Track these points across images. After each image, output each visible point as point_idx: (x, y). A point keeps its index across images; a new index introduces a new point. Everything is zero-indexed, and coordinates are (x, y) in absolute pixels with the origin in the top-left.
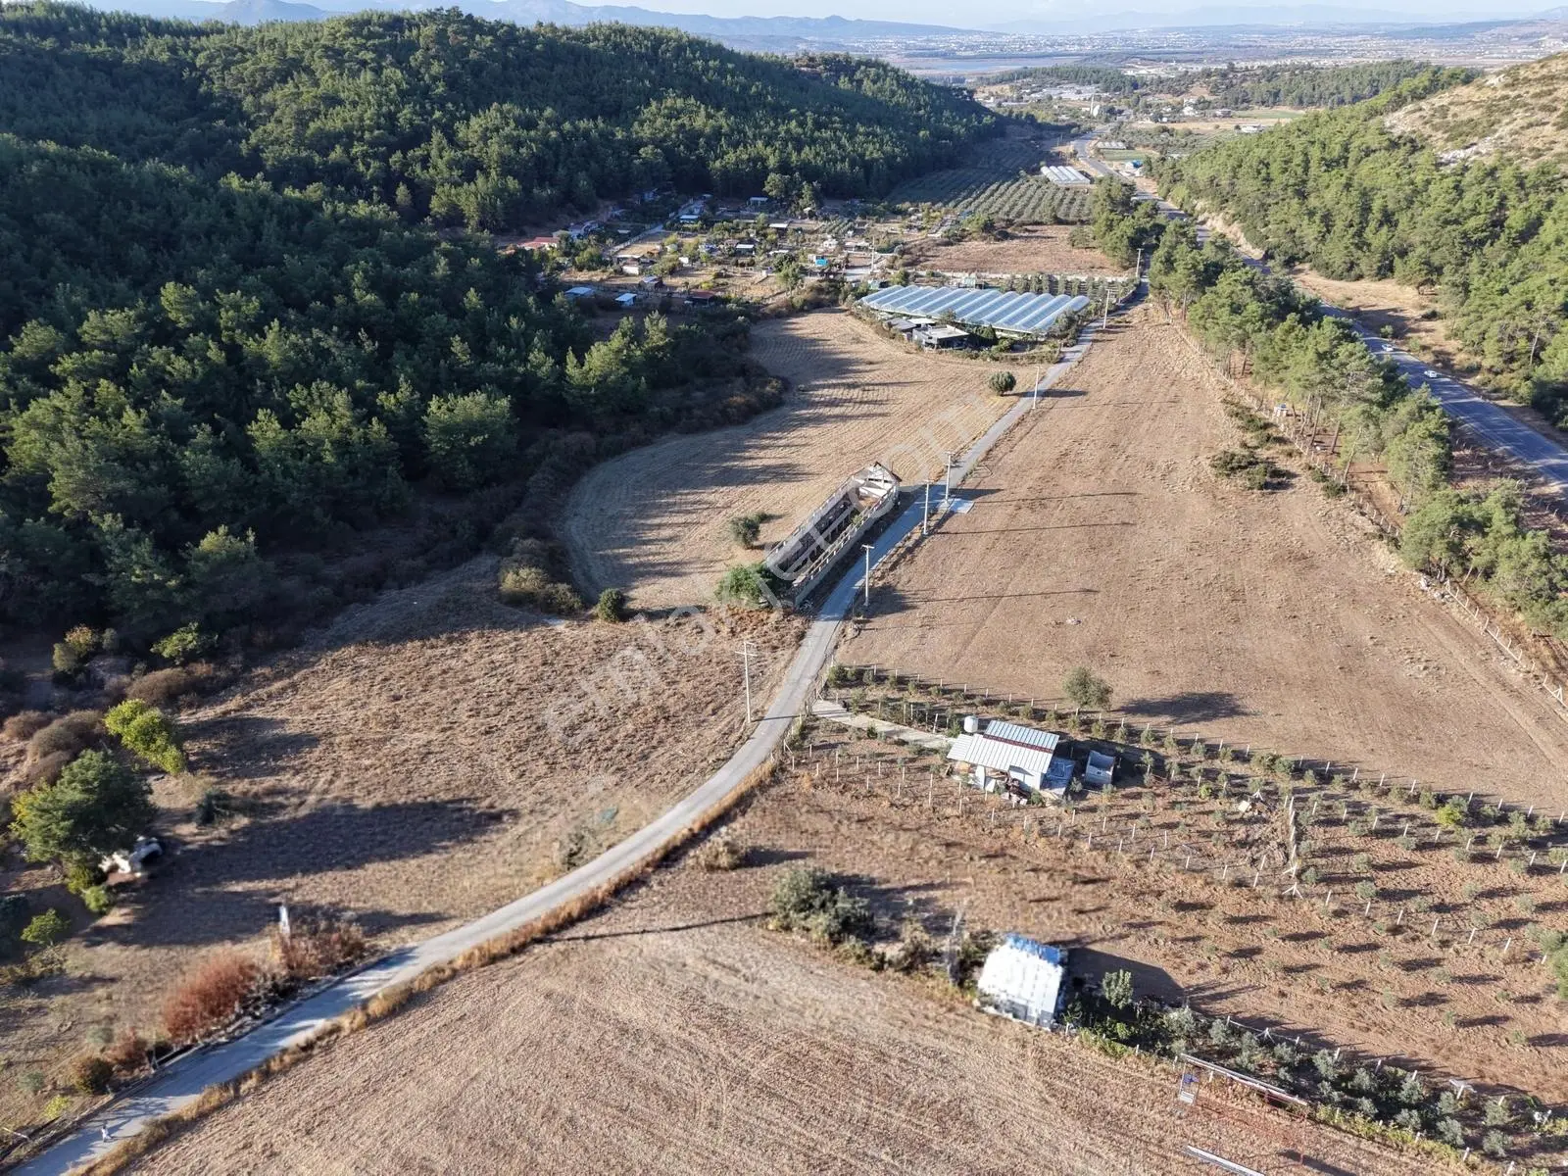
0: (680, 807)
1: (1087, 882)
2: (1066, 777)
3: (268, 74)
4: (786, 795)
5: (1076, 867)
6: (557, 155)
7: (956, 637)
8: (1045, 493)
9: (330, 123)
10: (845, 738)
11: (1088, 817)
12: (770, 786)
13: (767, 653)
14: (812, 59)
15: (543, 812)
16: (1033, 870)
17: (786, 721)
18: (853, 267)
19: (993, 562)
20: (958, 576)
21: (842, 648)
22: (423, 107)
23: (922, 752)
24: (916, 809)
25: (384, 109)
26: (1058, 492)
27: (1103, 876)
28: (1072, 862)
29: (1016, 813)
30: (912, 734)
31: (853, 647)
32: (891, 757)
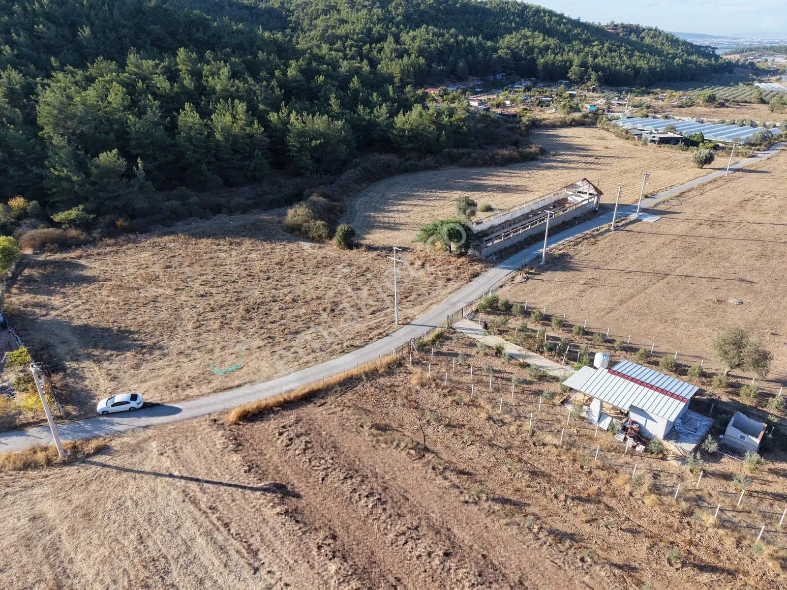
0: (294, 376)
1: (704, 568)
2: (700, 433)
3: (319, 12)
4: (392, 385)
5: (691, 543)
6: (451, 51)
7: (614, 296)
8: (725, 219)
9: (339, 31)
10: (473, 352)
11: (720, 485)
12: (382, 375)
13: (441, 283)
14: (616, 26)
15: (188, 356)
16: (630, 531)
17: (427, 329)
18: (613, 112)
19: (667, 253)
20: (632, 257)
21: (505, 289)
22: (387, 26)
23: (543, 378)
24: (513, 428)
25: (368, 26)
26: (736, 219)
27: (728, 565)
28: (687, 534)
29: (628, 459)
30: (540, 361)
31: (516, 289)
32: (509, 376)
